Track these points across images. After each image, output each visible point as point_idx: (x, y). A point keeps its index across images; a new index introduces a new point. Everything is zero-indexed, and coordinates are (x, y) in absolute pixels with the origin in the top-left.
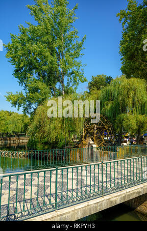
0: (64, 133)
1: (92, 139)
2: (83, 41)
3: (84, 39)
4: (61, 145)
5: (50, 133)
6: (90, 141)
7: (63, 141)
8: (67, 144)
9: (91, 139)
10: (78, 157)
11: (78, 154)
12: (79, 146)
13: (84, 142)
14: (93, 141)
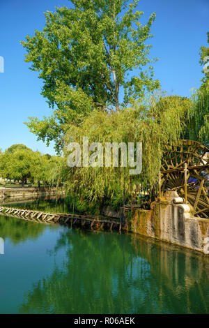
0: (122, 181)
1: (179, 192)
2: (149, 24)
3: (151, 19)
4: (116, 202)
5: (93, 181)
6: (175, 196)
7: (119, 196)
8: (127, 201)
9: (176, 193)
10: (150, 228)
11: (149, 223)
12: (152, 207)
13: (162, 199)
14: (182, 196)
